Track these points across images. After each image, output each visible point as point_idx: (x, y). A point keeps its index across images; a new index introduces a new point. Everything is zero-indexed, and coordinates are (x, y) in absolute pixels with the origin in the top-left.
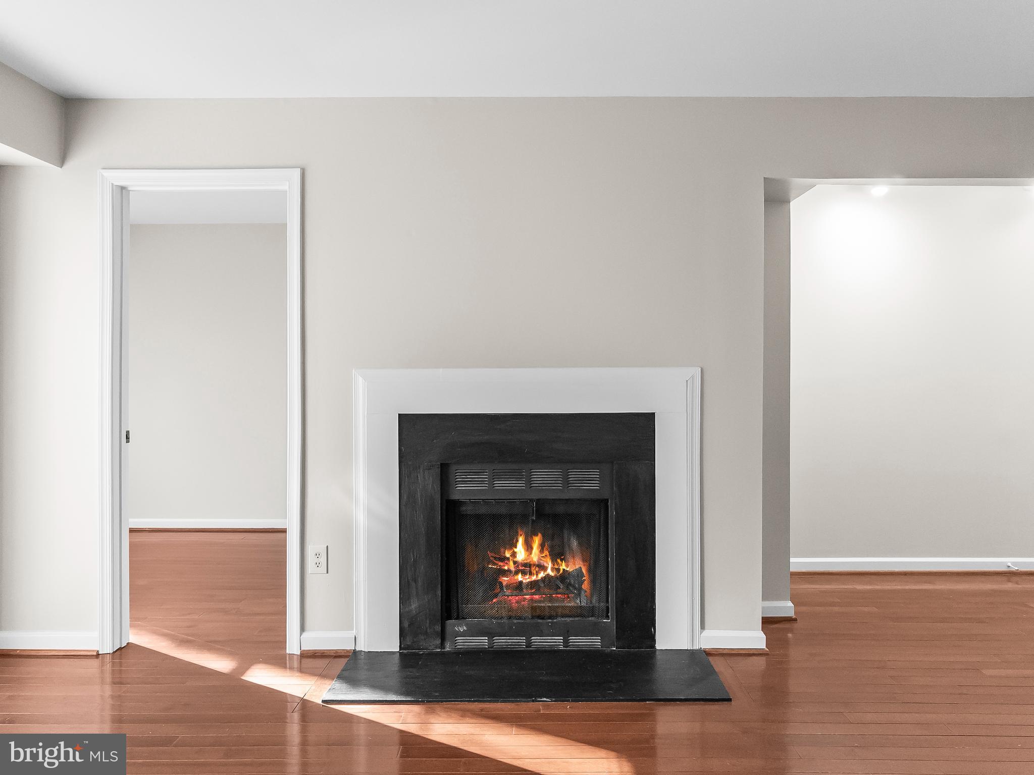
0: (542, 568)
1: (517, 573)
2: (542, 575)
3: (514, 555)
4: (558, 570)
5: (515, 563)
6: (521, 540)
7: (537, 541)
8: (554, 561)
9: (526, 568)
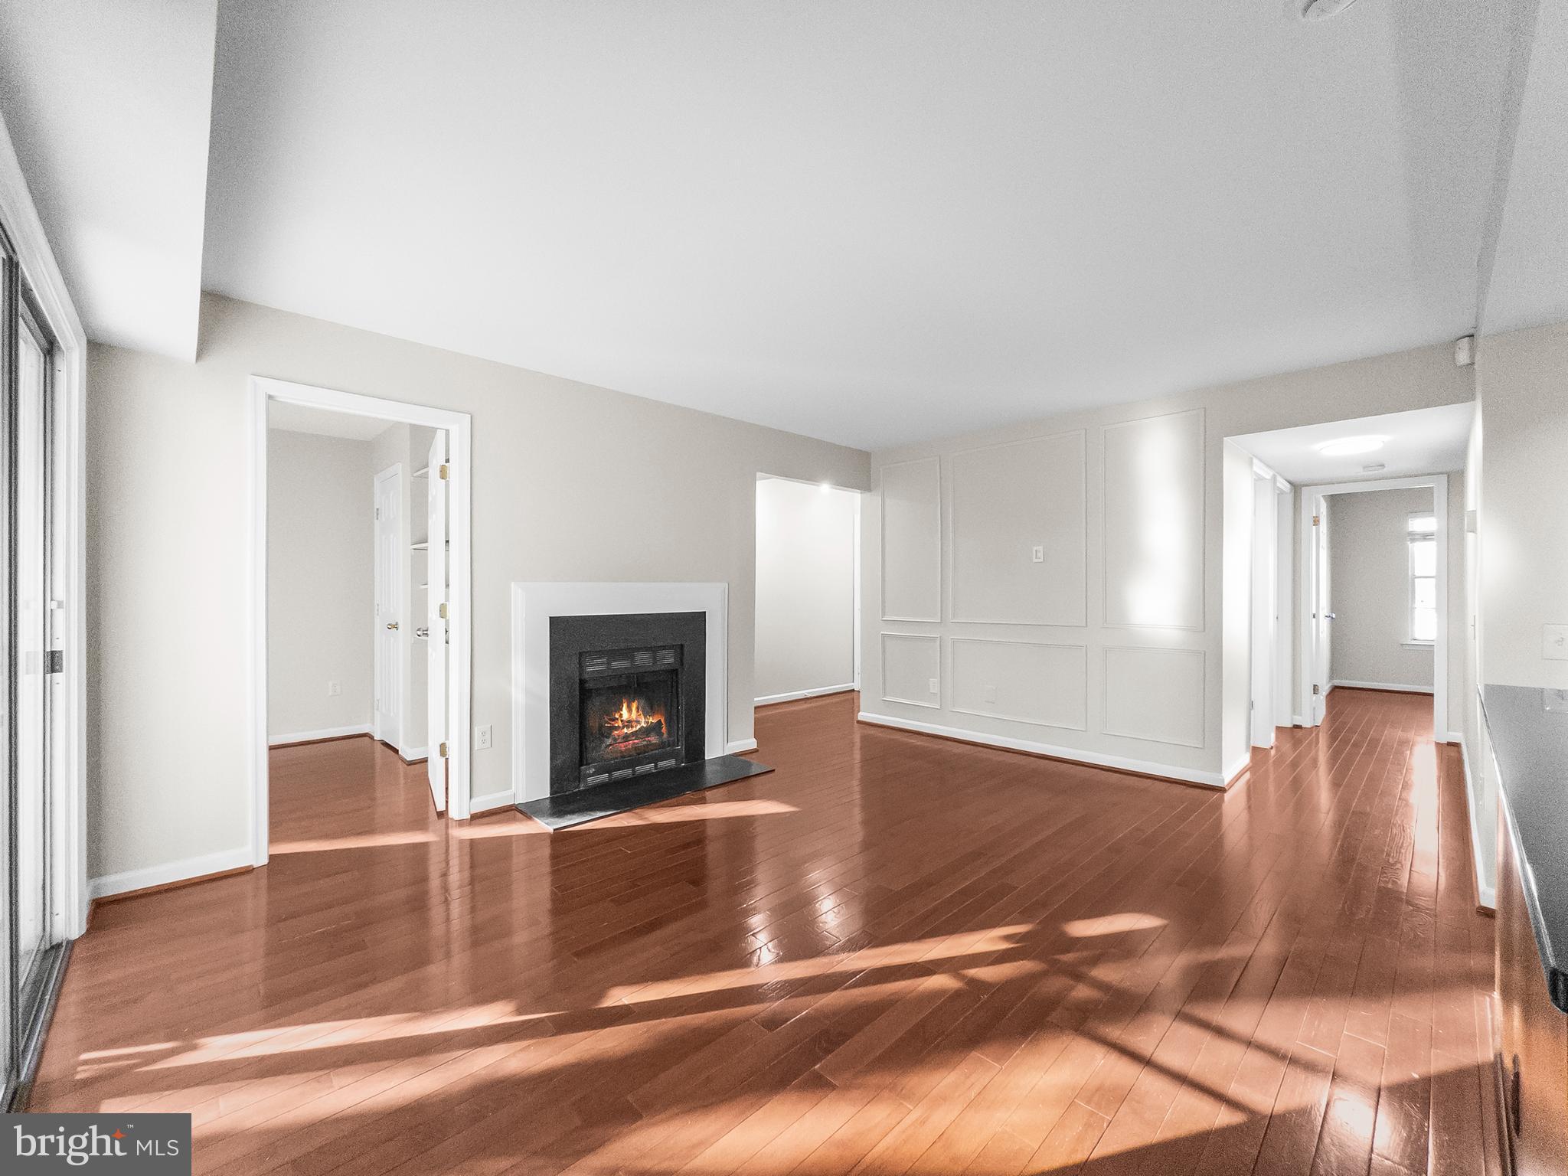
0: (639, 722)
1: (623, 728)
2: (639, 727)
3: (621, 715)
4: (647, 723)
5: (622, 721)
6: (625, 705)
7: (634, 705)
8: (645, 717)
9: (629, 723)
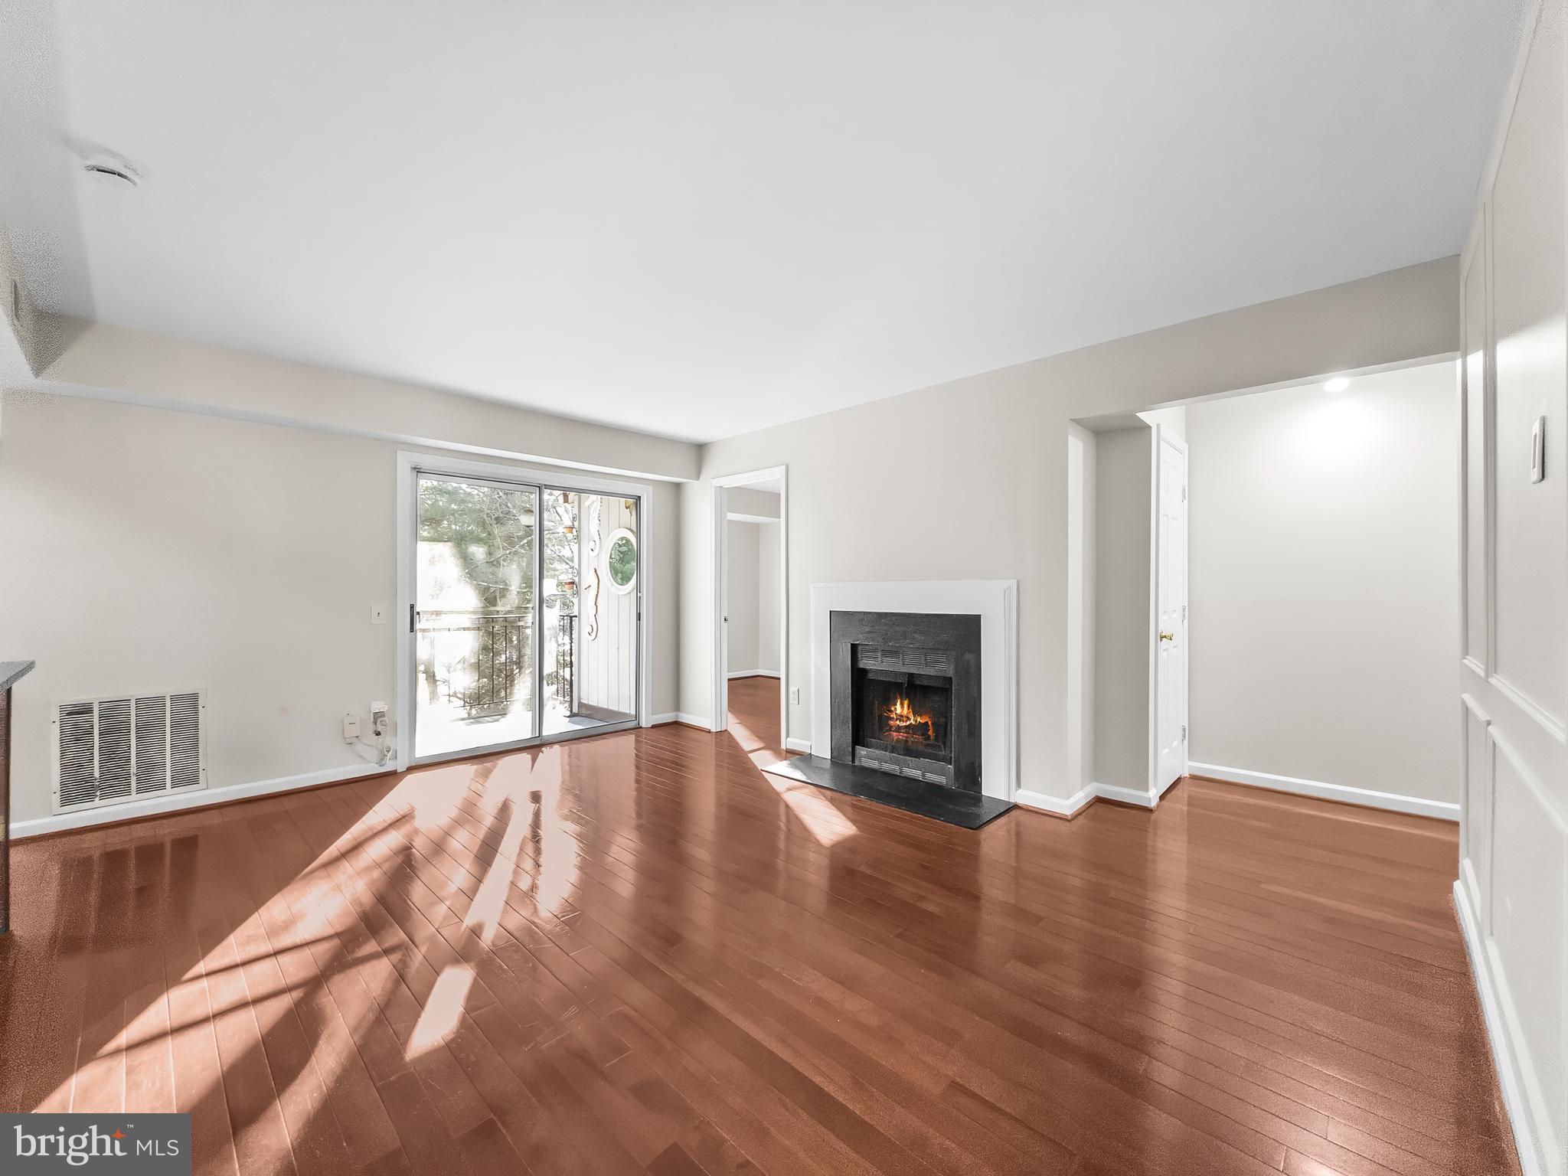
0: (908, 719)
1: (896, 720)
2: (908, 723)
3: (896, 709)
4: (916, 721)
5: (896, 714)
6: (899, 701)
7: (906, 703)
8: (914, 716)
9: (901, 717)
